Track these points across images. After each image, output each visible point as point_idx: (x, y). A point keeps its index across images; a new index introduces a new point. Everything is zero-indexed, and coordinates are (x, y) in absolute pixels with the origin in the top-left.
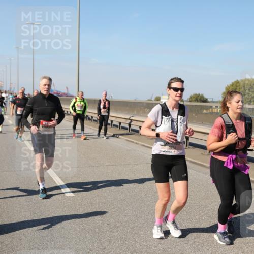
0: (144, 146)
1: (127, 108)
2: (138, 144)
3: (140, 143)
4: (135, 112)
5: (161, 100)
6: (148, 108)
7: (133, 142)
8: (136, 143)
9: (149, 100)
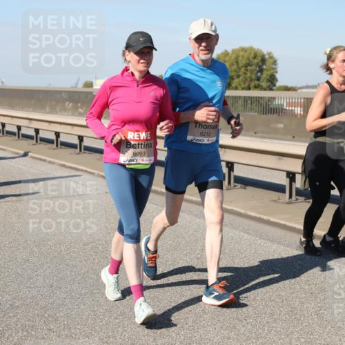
0: (64, 166)
1: (33, 102)
2: (53, 163)
3: (56, 161)
4: (48, 109)
5: (95, 87)
6: (70, 102)
7: (45, 160)
8: (50, 162)
9: (73, 87)
